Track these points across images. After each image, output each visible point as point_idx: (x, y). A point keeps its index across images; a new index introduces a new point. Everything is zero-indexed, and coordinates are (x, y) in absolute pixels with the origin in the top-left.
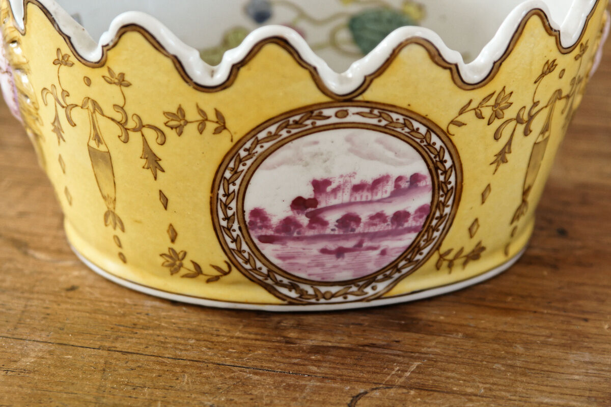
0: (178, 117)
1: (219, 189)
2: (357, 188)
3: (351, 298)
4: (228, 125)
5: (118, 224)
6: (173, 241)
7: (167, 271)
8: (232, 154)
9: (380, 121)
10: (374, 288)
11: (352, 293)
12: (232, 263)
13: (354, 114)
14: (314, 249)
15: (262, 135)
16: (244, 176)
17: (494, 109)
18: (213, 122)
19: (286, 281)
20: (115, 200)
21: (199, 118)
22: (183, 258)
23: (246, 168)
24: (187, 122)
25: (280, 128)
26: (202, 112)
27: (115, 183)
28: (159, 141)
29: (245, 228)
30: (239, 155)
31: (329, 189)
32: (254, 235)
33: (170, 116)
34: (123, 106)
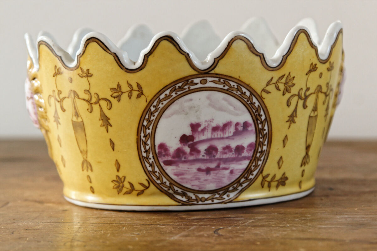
0: (117, 90)
1: (141, 133)
2: (215, 129)
3: (216, 201)
4: (144, 92)
5: (89, 167)
6: (118, 170)
7: (115, 191)
8: (147, 110)
9: (224, 86)
10: (228, 196)
11: (216, 198)
12: (150, 181)
13: (210, 82)
14: (194, 168)
15: (162, 96)
16: (154, 123)
17: (286, 86)
18: (136, 91)
19: (180, 191)
20: (87, 152)
21: (129, 89)
22: (124, 181)
23: (154, 118)
24: (122, 93)
25: (171, 92)
26: (130, 85)
27: (86, 141)
28: (108, 107)
29: (156, 157)
30: (151, 110)
31: (200, 129)
32: (161, 160)
33: (113, 90)
34: (89, 90)
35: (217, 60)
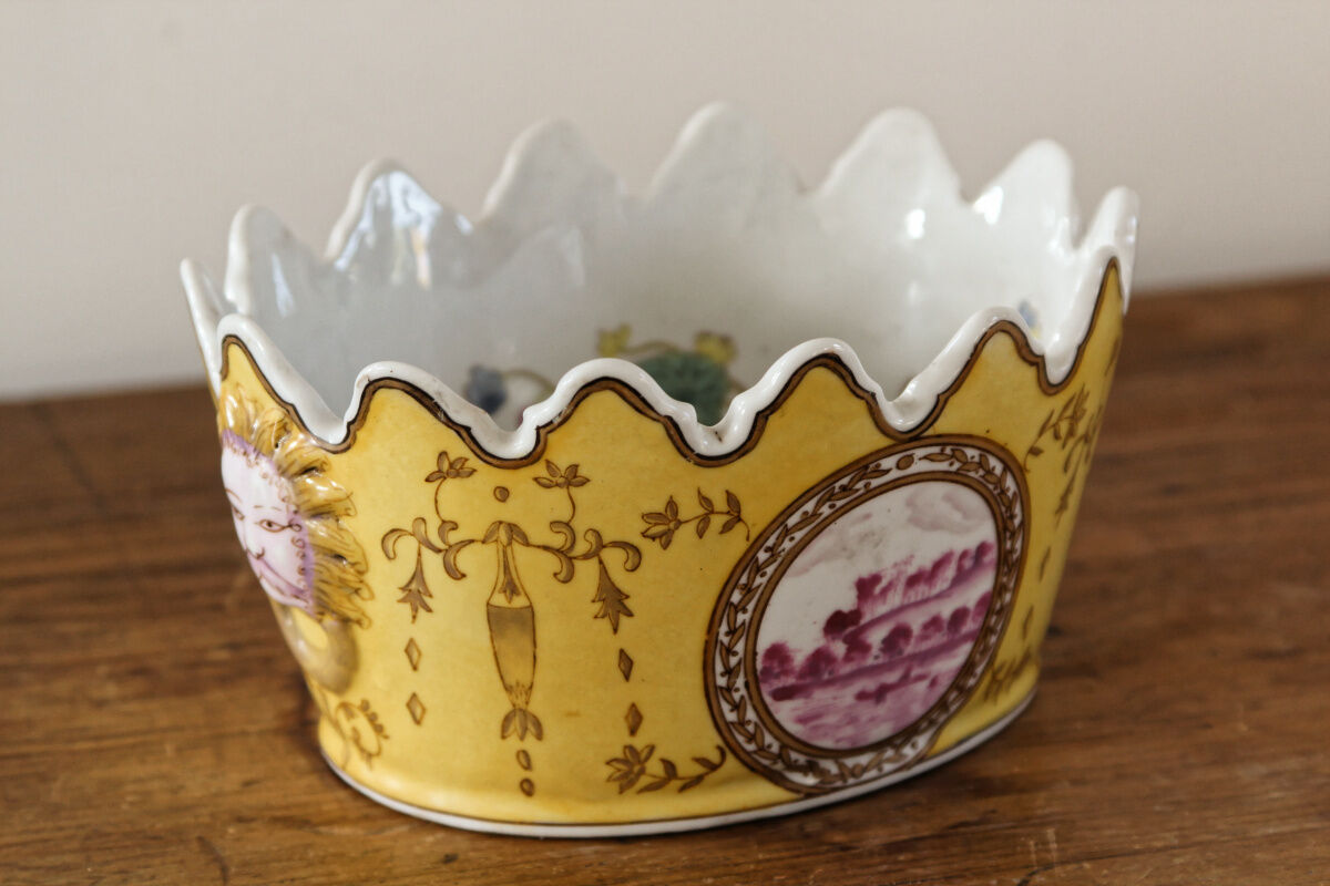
0: (665, 517)
1: (720, 625)
2: (913, 581)
3: (888, 767)
4: (744, 515)
5: (531, 728)
6: (633, 731)
7: (615, 786)
8: (748, 563)
9: (951, 464)
10: (914, 746)
11: (889, 760)
12: (729, 747)
13: (920, 459)
14: (847, 695)
15: (792, 521)
16: (762, 594)
17: (1071, 422)
18: (722, 513)
19: (802, 759)
20: (531, 687)
21: (700, 511)
22: (647, 758)
23: (764, 580)
24: (680, 523)
25: (819, 504)
26: (705, 501)
27: (535, 657)
28: (629, 566)
29: (754, 683)
30: (757, 559)
31: (878, 589)
32: (766, 690)
33: (652, 518)
34: (570, 521)
35: (942, 399)
